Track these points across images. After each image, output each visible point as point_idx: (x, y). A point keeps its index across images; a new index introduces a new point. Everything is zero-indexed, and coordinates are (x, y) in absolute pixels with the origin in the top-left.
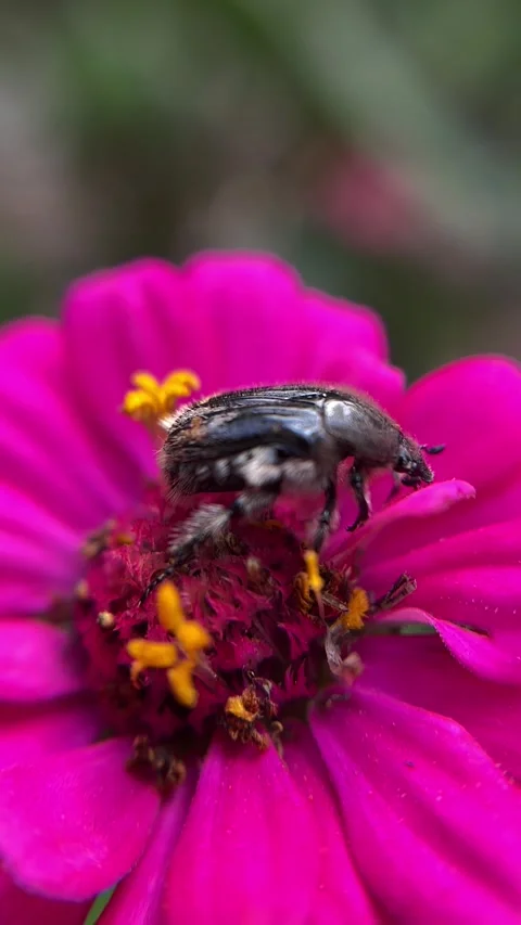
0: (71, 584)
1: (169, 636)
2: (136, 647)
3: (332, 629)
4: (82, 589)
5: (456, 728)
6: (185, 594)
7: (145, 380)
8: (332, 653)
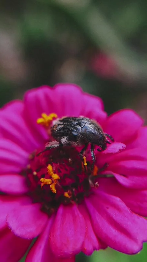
0: (26, 165)
1: (50, 177)
2: (42, 180)
3: (90, 176)
4: (29, 166)
5: (118, 199)
6: (54, 167)
7: (44, 115)
8: (90, 182)
